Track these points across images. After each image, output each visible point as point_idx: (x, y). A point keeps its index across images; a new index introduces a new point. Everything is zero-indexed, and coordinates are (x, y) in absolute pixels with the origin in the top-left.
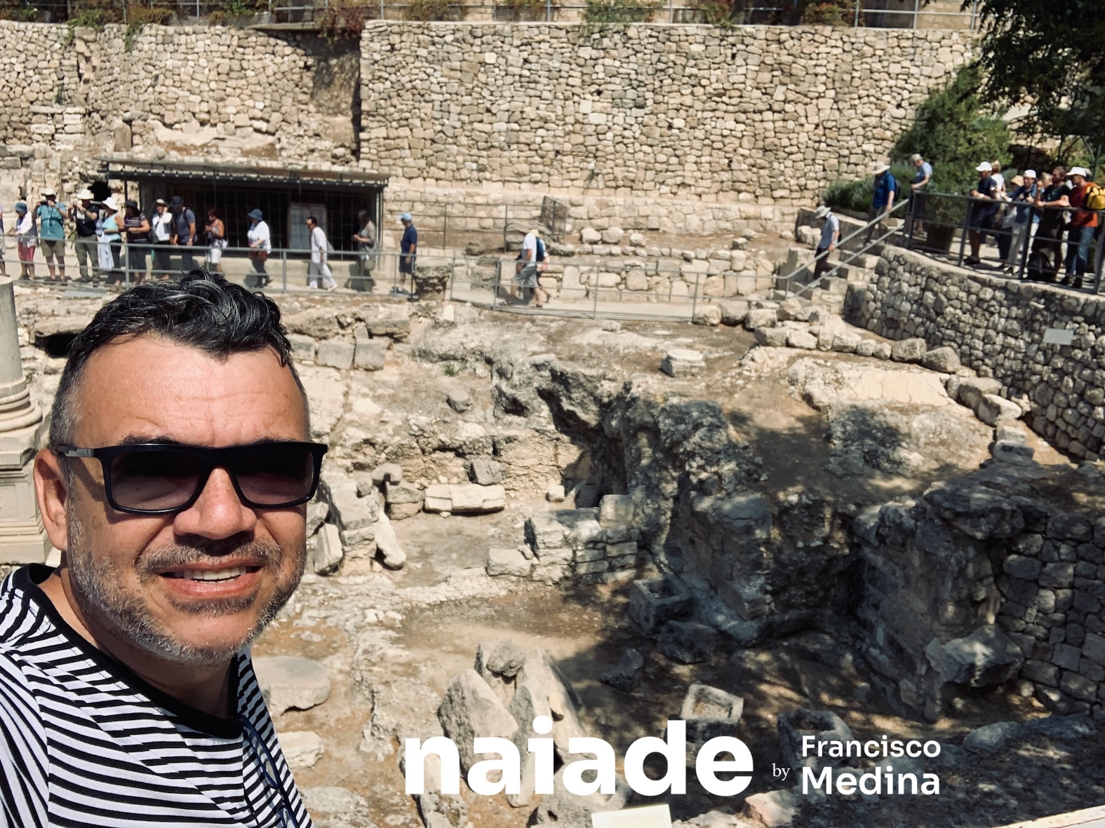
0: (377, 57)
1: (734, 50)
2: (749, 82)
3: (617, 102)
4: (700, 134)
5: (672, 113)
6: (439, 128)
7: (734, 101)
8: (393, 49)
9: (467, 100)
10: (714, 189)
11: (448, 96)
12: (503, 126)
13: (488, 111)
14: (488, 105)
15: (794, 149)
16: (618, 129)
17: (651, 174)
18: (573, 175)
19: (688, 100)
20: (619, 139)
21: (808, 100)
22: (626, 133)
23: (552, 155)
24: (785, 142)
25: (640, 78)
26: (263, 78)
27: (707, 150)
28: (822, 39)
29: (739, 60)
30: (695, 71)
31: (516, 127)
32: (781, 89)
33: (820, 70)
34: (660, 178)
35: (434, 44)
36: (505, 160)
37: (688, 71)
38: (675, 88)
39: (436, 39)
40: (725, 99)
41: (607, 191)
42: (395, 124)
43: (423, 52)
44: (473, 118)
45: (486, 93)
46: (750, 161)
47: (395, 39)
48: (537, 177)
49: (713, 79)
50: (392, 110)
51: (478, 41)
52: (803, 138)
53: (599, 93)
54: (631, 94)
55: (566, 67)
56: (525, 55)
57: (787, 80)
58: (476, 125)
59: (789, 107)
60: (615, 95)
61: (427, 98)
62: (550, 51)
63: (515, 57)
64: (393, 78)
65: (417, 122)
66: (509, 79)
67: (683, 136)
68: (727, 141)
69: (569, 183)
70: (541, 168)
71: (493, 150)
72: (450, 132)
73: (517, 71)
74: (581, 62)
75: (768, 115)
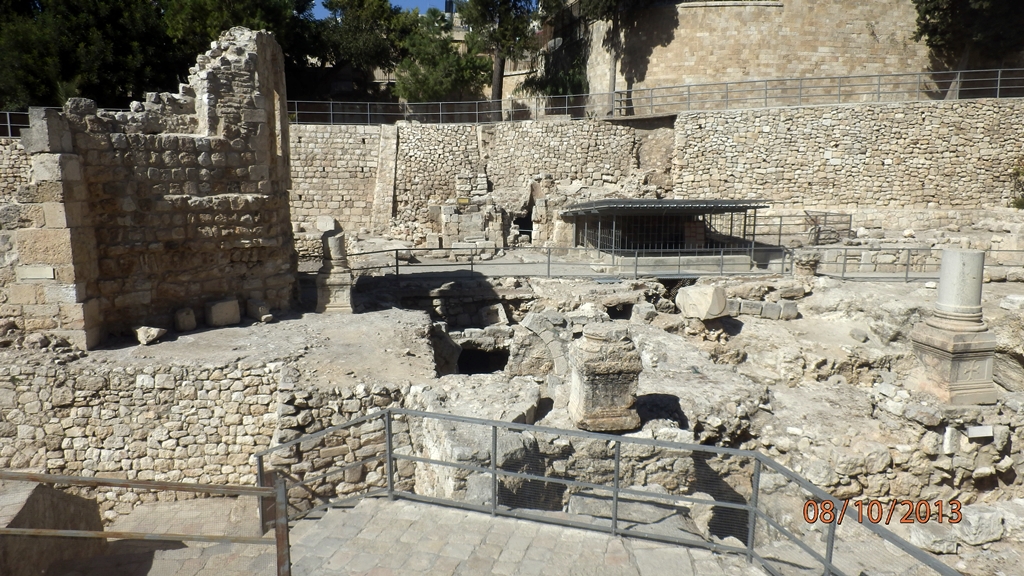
0: (689, 132)
1: (923, 116)
2: (934, 135)
3: (849, 150)
4: (902, 167)
5: (883, 156)
6: (730, 173)
7: (923, 147)
8: (700, 127)
9: (750, 155)
10: (912, 201)
11: (736, 154)
12: (773, 170)
13: (764, 160)
14: (764, 157)
15: (964, 174)
16: (848, 167)
17: (870, 194)
18: (819, 197)
19: (894, 147)
20: (848, 174)
21: (971, 144)
22: (853, 169)
23: (806, 185)
24: (958, 170)
25: (862, 135)
26: (609, 150)
27: (906, 177)
28: (980, 106)
29: (927, 122)
30: (898, 130)
31: (782, 169)
32: (954, 138)
33: (979, 125)
34: (877, 196)
35: (727, 123)
36: (774, 191)
37: (894, 130)
38: (886, 140)
39: (729, 120)
40: (918, 146)
41: (842, 206)
42: (700, 172)
43: (720, 128)
44: (753, 166)
45: (762, 150)
46: (935, 183)
47: (702, 121)
48: (796, 199)
49: (910, 134)
50: (699, 164)
51: (758, 120)
52: (970, 166)
53: (836, 146)
54: (858, 145)
55: (814, 132)
56: (788, 126)
57: (959, 132)
58: (756, 170)
59: (960, 148)
60: (847, 147)
61: (723, 155)
62: (805, 123)
63: (783, 127)
64: (699, 145)
65: (716, 170)
66: (778, 141)
67: (891, 169)
68: (921, 171)
69: (816, 202)
70: (798, 194)
71: (767, 184)
72: (738, 175)
73: (784, 136)
74: (825, 128)
75: (947, 154)
